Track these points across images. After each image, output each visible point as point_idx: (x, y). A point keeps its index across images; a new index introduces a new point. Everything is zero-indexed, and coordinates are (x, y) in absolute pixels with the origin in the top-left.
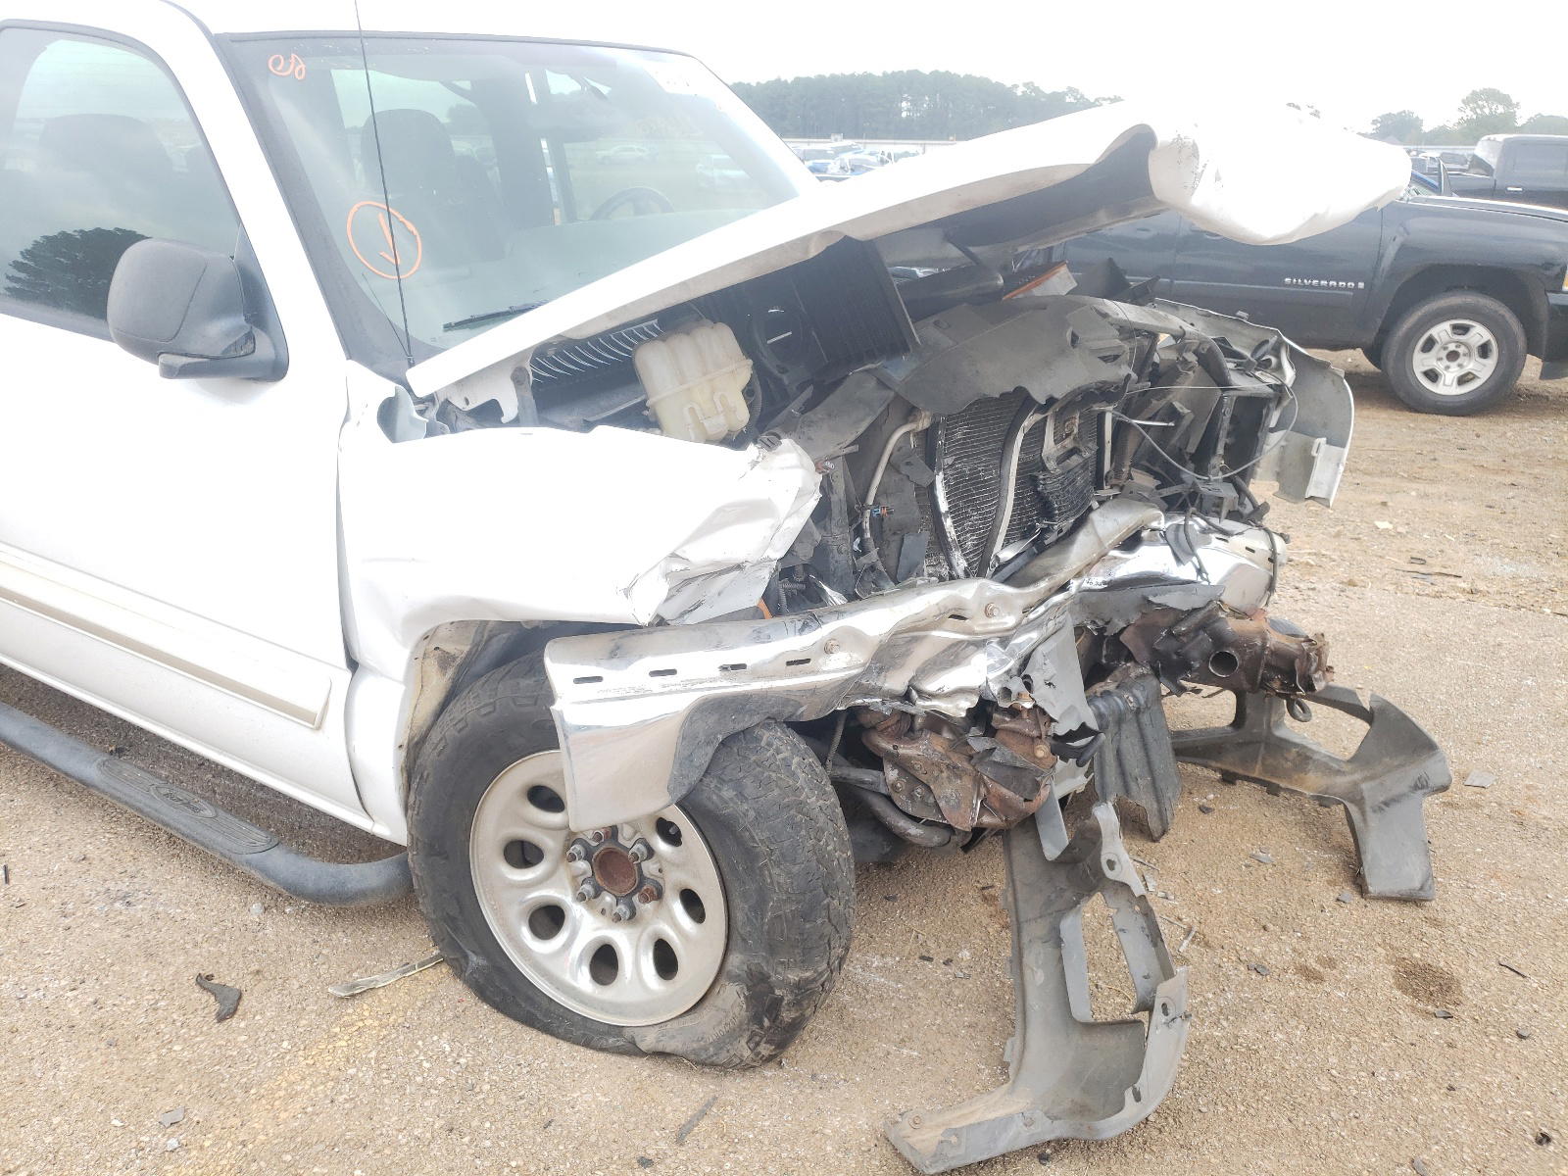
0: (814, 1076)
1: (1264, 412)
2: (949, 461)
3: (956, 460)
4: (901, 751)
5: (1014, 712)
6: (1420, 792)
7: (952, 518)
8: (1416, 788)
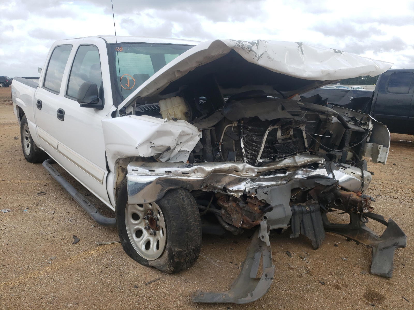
0: (186, 280)
1: (363, 136)
2: (245, 135)
3: (247, 135)
4: (224, 205)
5: (251, 198)
6: (395, 247)
7: (245, 149)
8: (394, 245)
